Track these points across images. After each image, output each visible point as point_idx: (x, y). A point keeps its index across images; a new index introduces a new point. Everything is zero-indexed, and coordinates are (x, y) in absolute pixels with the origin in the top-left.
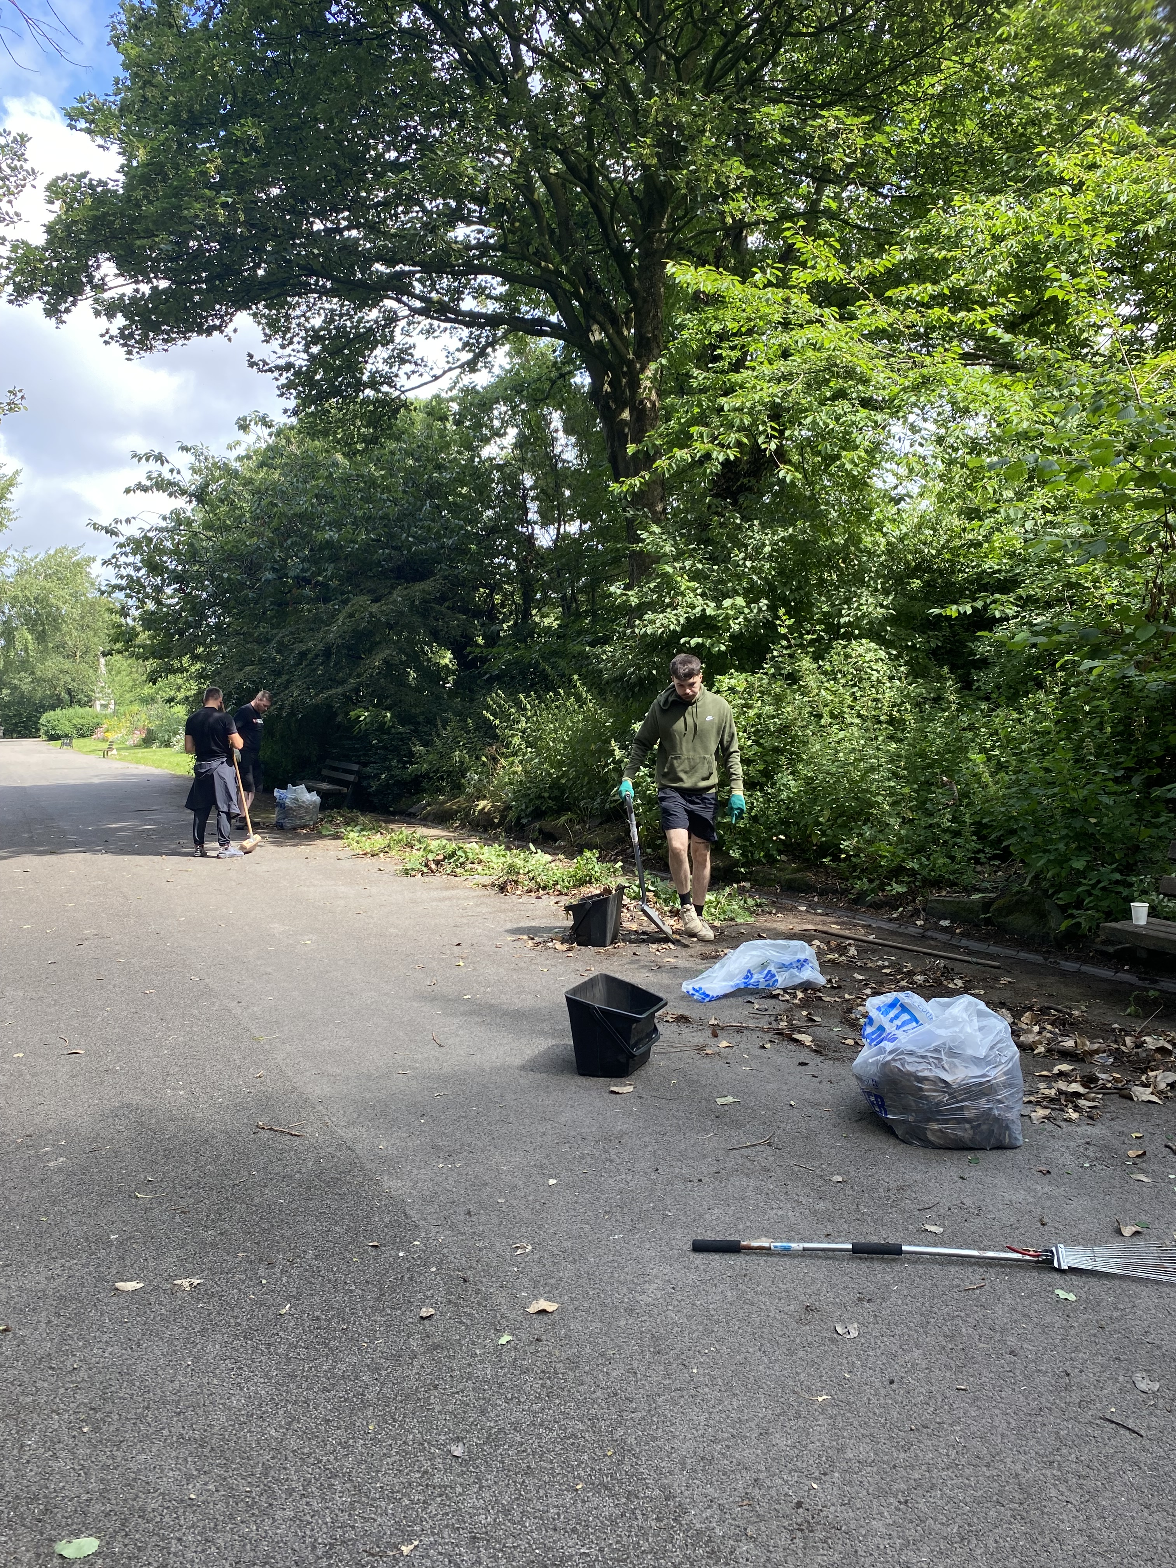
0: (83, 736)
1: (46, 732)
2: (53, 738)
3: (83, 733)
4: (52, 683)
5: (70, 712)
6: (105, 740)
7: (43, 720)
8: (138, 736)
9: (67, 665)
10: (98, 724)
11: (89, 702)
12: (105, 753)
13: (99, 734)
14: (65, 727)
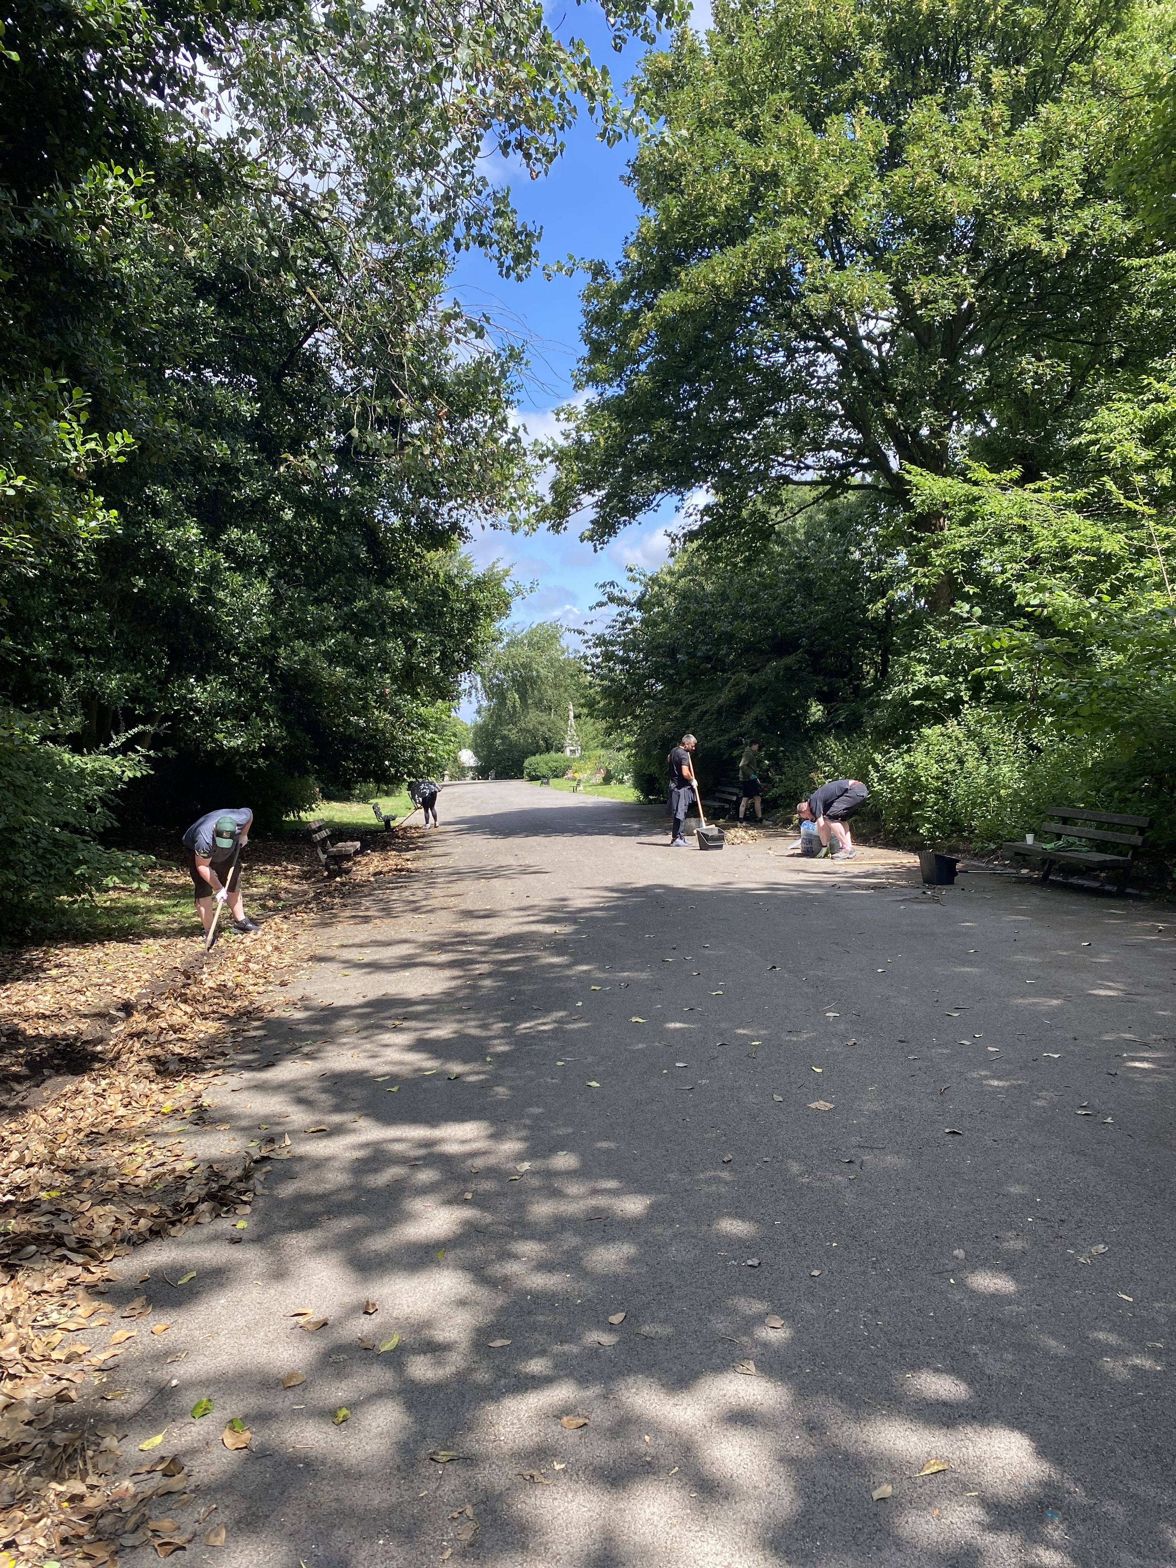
0: (556, 777)
1: (529, 774)
2: (533, 778)
3: (558, 773)
4: (533, 733)
5: (546, 757)
6: (574, 779)
7: (526, 764)
8: (599, 778)
9: (544, 717)
10: (569, 767)
11: (560, 749)
12: (574, 790)
13: (570, 774)
14: (544, 770)
